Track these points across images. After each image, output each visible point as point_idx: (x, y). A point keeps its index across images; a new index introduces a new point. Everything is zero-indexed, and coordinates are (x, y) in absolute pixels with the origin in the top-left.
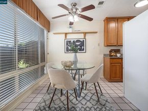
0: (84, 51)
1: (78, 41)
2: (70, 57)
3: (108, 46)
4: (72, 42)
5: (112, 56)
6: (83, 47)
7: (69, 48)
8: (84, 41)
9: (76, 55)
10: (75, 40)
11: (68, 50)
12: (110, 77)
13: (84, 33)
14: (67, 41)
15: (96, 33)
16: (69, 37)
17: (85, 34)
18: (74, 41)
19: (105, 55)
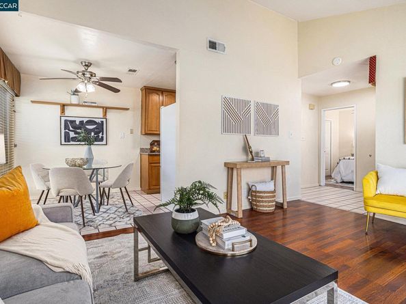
0: (104, 142)
1: (91, 122)
2: (79, 151)
3: (146, 134)
4: (78, 123)
5: (154, 151)
6: (100, 135)
7: (72, 135)
8: (102, 122)
9: (90, 150)
10: (85, 120)
11: (67, 139)
12: (149, 186)
13: (103, 108)
14: (66, 121)
15: (128, 109)
16: (72, 113)
17: (106, 109)
18: (81, 122)
19: (142, 150)
